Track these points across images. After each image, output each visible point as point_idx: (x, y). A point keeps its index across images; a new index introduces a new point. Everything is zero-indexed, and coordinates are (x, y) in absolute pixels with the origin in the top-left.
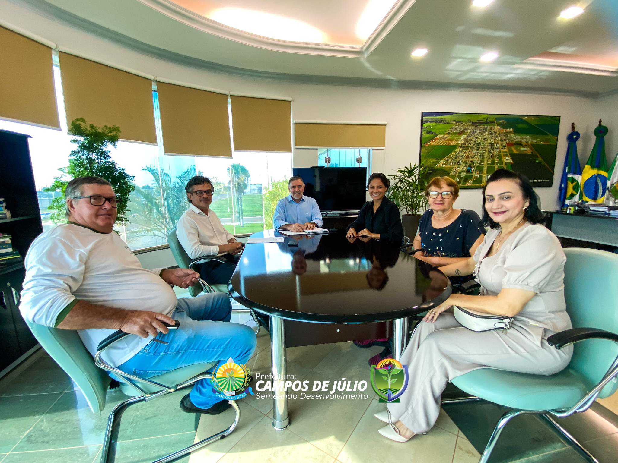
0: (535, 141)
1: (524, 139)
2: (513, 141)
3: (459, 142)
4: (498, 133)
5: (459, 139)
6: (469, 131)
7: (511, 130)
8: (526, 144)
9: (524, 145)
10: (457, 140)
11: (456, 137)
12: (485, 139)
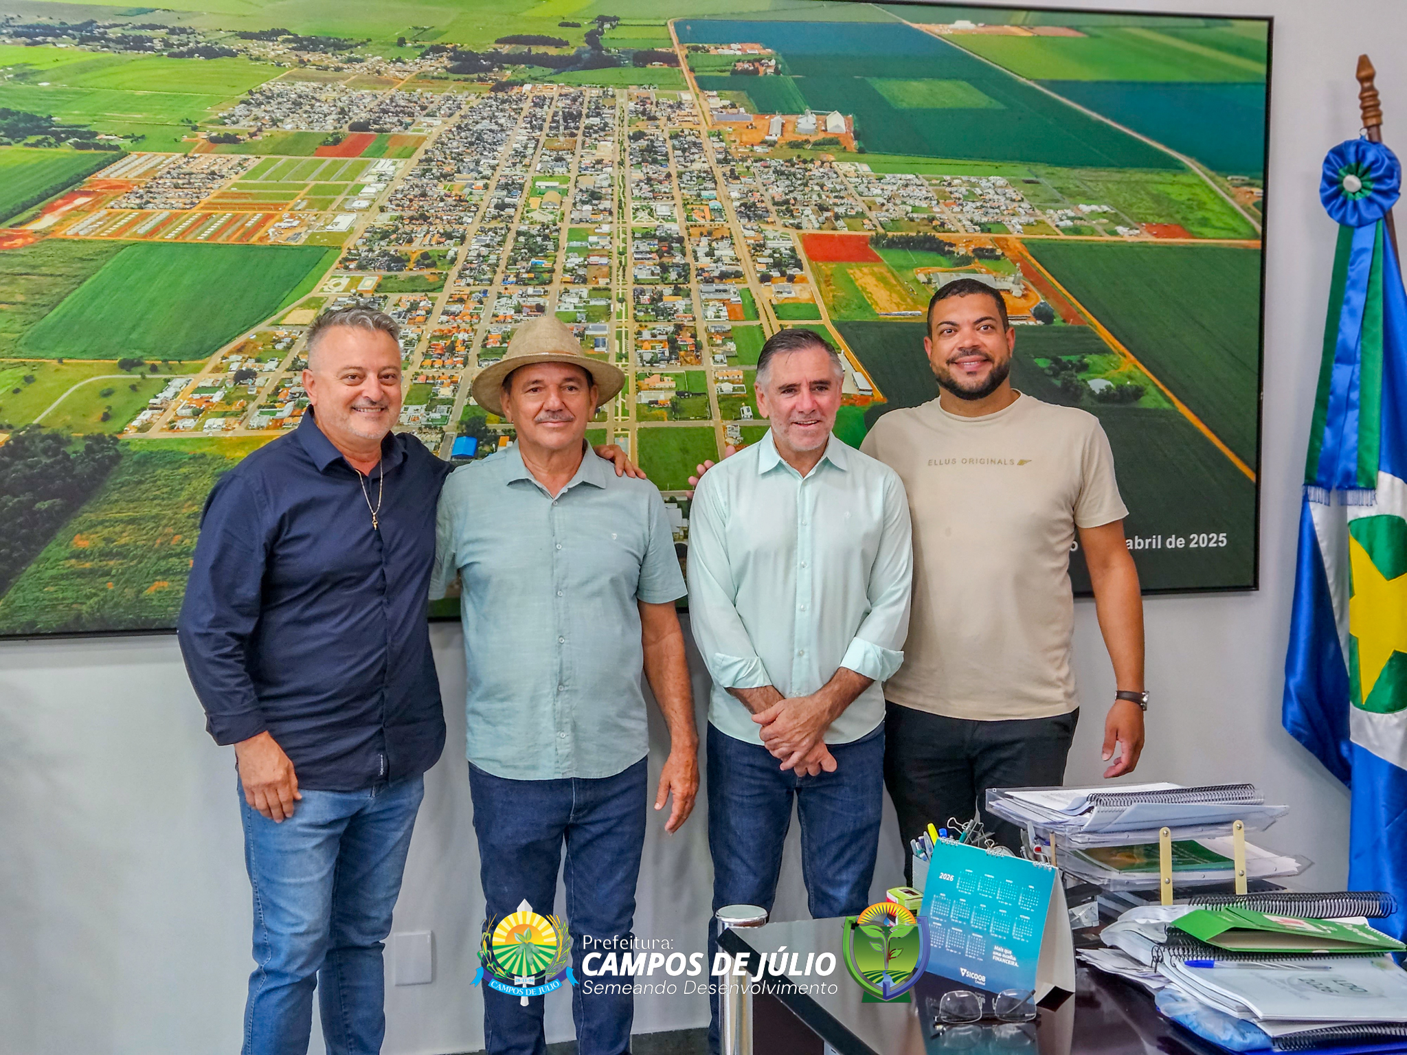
0: (1057, 219)
1: (959, 202)
2: (861, 215)
3: (343, 222)
4: (712, 147)
5: (337, 190)
6: (433, 128)
7: (837, 122)
8: (986, 241)
9: (961, 250)
10: (322, 201)
11: (304, 173)
12: (594, 196)
